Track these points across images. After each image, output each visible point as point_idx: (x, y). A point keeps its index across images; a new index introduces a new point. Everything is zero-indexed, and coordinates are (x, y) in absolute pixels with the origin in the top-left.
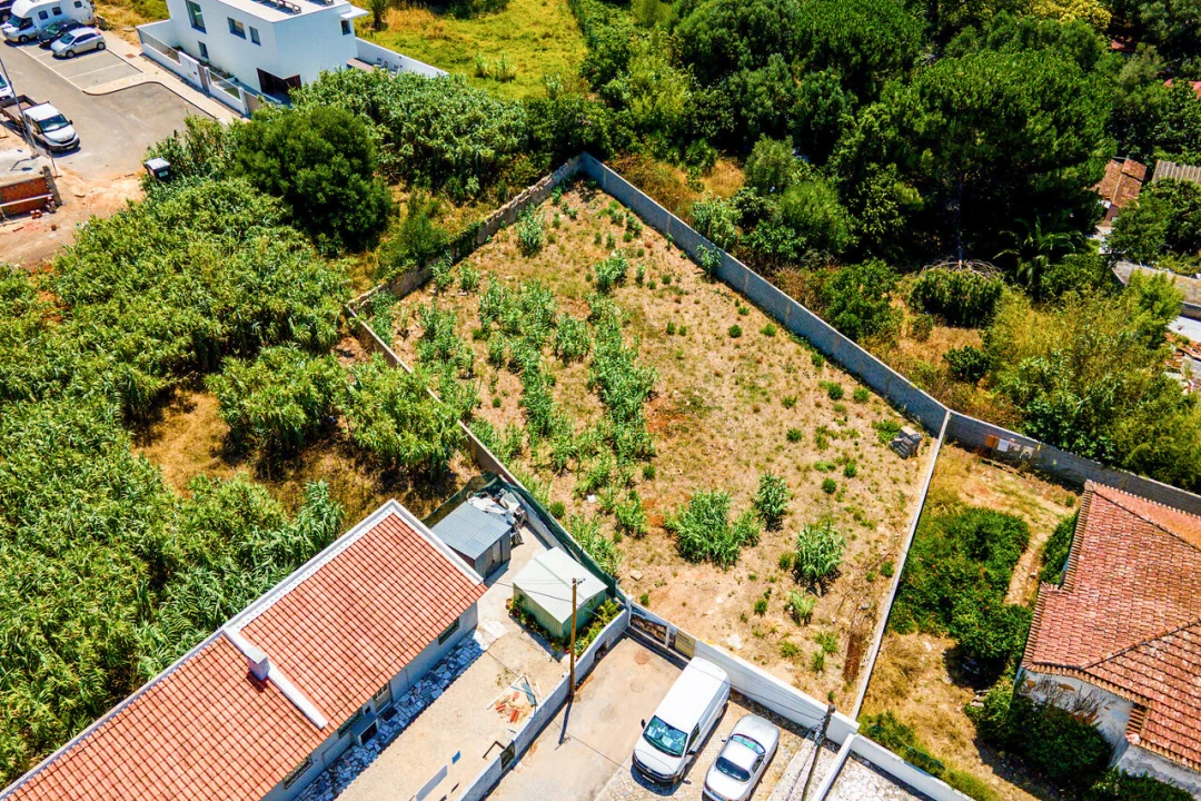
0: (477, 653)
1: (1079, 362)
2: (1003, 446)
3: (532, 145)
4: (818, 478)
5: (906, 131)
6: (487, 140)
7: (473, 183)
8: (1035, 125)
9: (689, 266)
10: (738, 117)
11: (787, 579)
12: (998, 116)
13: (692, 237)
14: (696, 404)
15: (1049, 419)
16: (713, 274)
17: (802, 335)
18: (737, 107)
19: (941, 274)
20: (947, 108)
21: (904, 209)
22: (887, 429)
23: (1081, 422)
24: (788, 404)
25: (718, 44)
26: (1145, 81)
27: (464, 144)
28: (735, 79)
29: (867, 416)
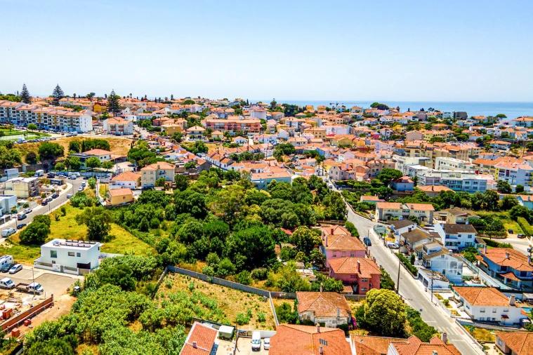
0: (218, 346)
1: (286, 277)
2: (280, 295)
3: (159, 265)
4: (254, 309)
5: (239, 245)
6: (150, 266)
7: (149, 276)
8: (261, 240)
9: (205, 283)
10: (198, 250)
11: (258, 323)
12: (255, 240)
13: (203, 277)
14: (225, 304)
15: (286, 288)
16: (212, 282)
17: (236, 289)
18: (197, 249)
19: (256, 271)
20: (245, 239)
21: (244, 260)
22: (260, 299)
23: (291, 287)
24: (241, 300)
25: (189, 236)
26: (273, 229)
27: (144, 268)
28: (195, 243)
29: (256, 298)
